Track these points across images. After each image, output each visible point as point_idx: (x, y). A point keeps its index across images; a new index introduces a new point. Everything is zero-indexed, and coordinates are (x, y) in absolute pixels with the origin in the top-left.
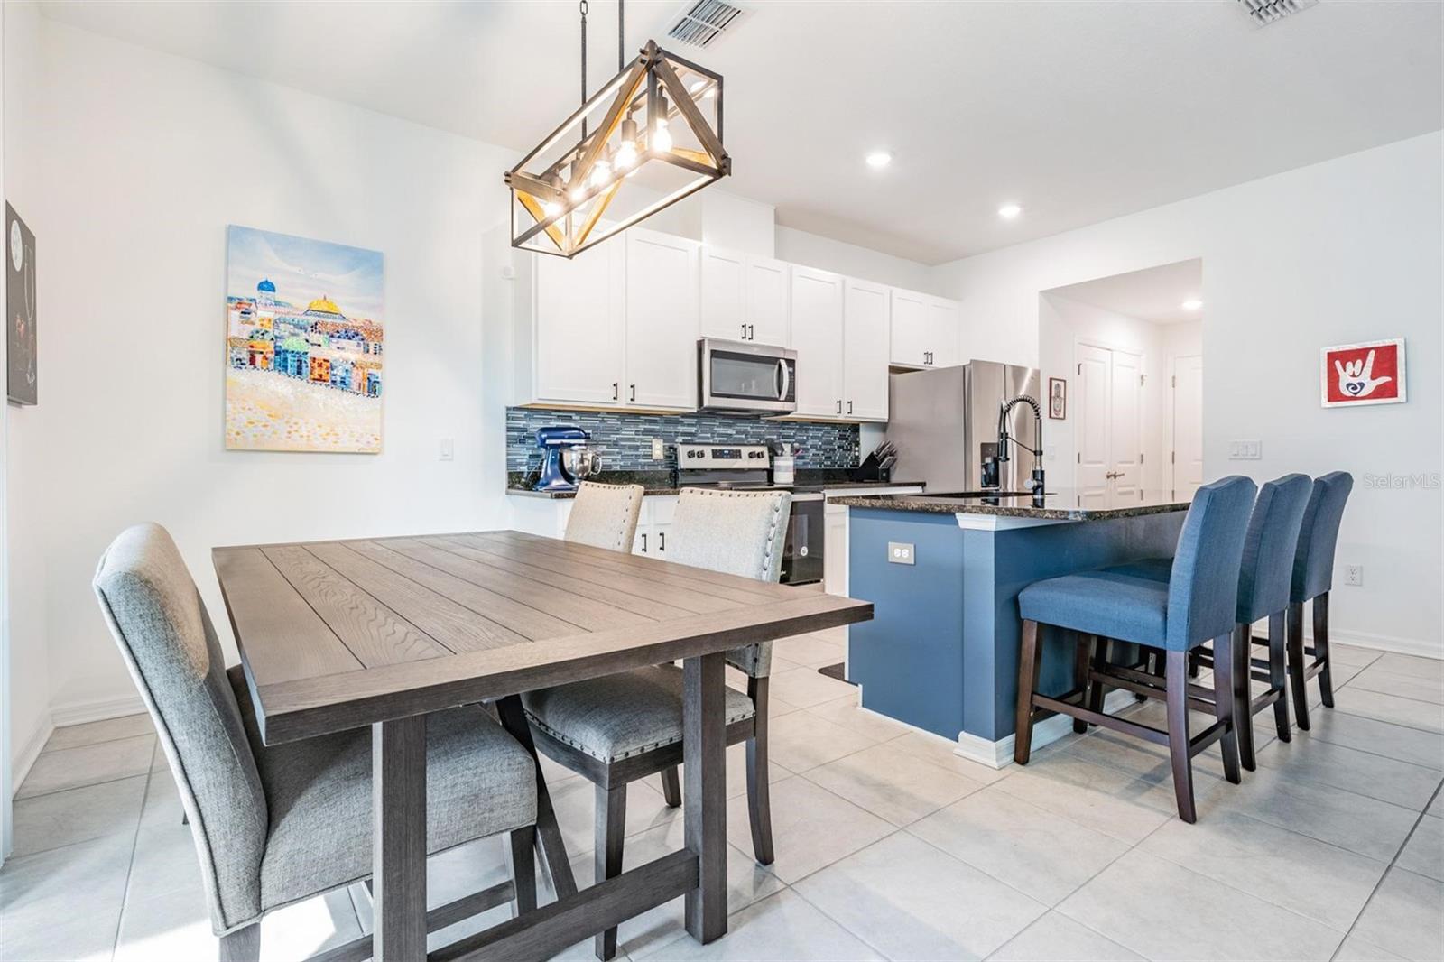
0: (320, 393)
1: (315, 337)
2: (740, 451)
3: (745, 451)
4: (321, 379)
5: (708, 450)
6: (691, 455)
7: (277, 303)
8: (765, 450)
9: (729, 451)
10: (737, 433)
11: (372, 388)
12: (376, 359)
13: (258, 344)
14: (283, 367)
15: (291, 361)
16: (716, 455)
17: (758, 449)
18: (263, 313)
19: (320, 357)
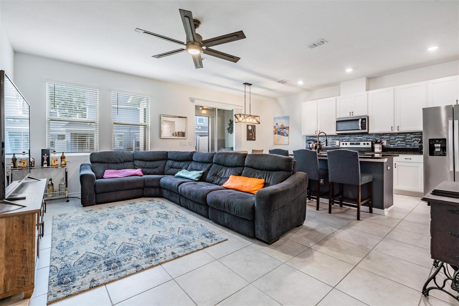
0: (282, 137)
1: (281, 129)
2: (360, 143)
3: (362, 143)
4: (282, 135)
5: (348, 143)
6: (343, 144)
7: (278, 126)
8: (370, 143)
9: (356, 143)
10: (363, 138)
11: (287, 135)
12: (288, 131)
13: (276, 131)
14: (278, 134)
15: (279, 133)
16: (351, 144)
17: (366, 143)
18: (277, 127)
19: (282, 132)
